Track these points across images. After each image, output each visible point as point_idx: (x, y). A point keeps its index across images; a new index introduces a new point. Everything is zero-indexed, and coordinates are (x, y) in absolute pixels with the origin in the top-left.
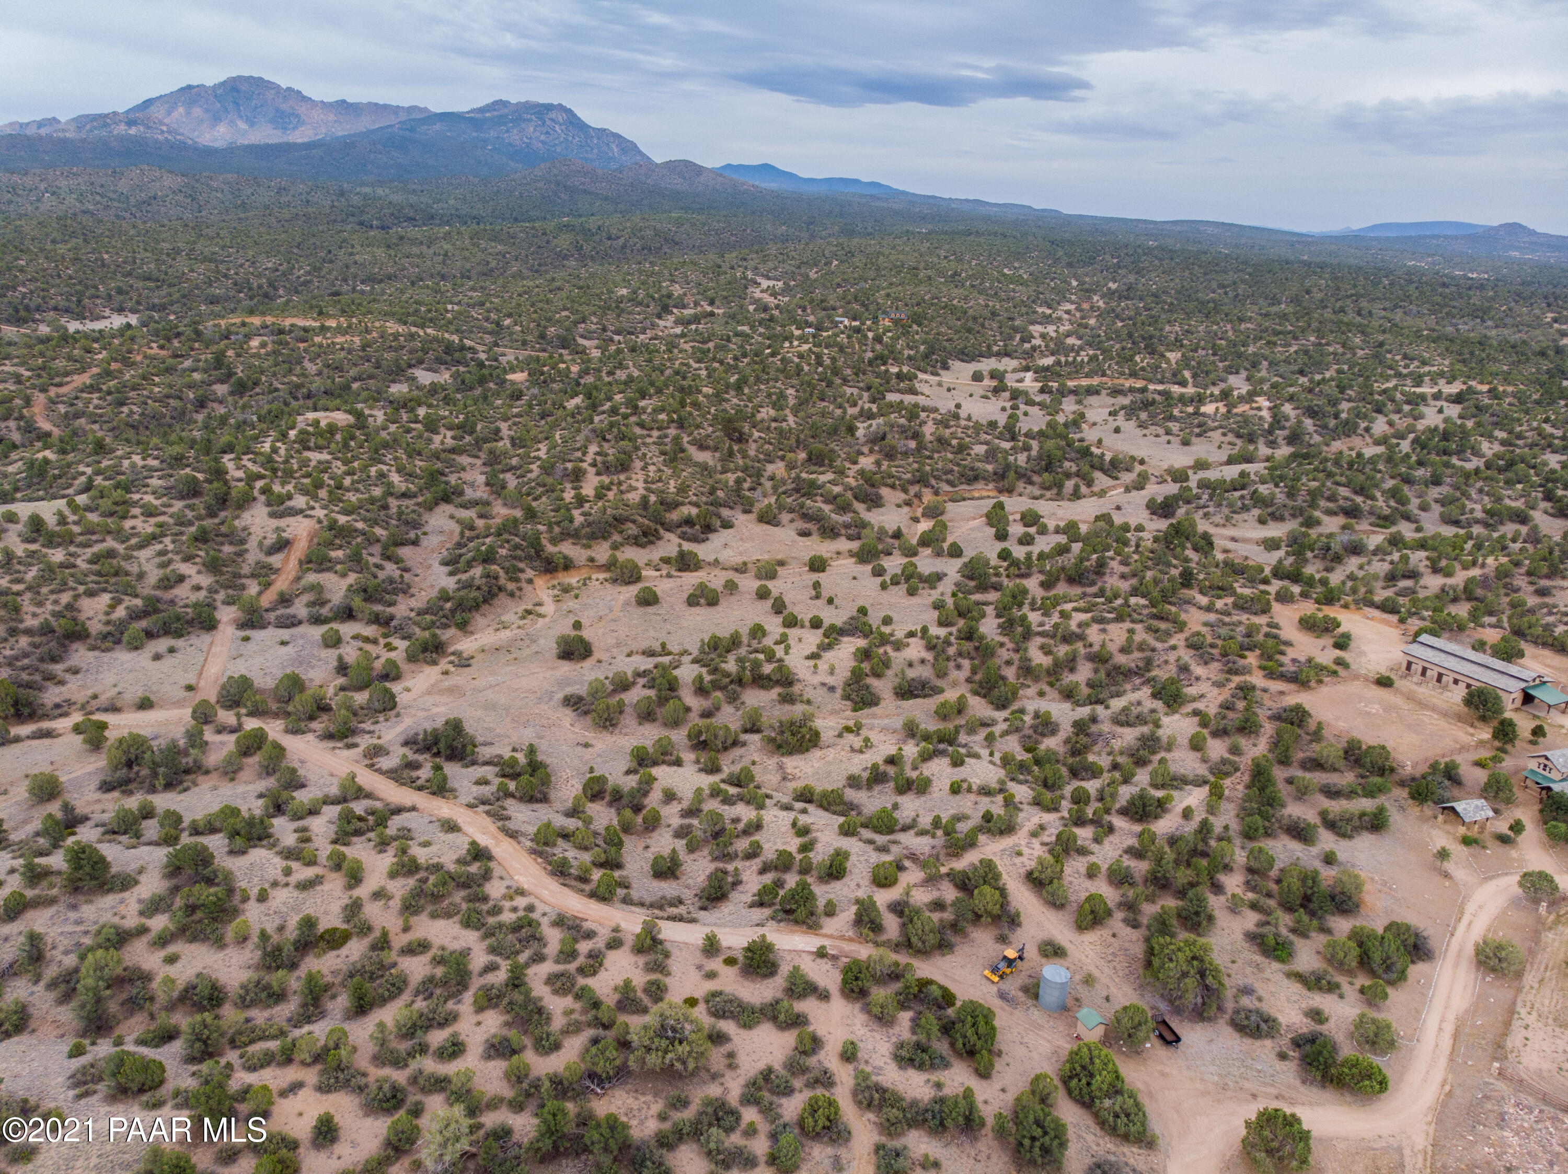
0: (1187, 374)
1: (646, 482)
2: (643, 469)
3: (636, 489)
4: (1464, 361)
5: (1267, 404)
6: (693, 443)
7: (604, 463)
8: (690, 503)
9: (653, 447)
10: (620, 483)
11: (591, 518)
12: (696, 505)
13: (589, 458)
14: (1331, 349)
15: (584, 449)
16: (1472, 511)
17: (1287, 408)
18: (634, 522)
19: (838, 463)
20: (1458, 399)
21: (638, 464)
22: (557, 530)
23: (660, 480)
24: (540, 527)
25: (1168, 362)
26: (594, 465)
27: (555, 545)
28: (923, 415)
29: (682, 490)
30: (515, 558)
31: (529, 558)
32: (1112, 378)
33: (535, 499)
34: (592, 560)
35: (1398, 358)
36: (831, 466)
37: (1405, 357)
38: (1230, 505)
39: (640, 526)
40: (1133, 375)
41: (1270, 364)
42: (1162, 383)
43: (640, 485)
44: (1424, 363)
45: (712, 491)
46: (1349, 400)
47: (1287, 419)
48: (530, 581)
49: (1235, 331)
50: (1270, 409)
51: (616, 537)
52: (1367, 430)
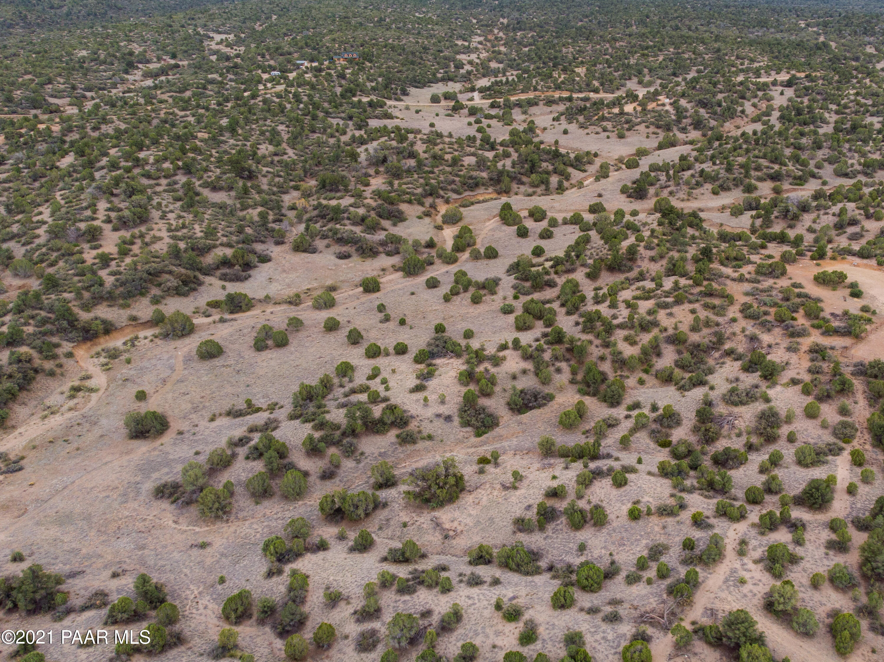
0: (596, 83)
1: (169, 230)
2: (162, 218)
3: (160, 239)
4: (776, 57)
5: (667, 101)
6: (206, 185)
7: (120, 218)
8: (222, 245)
9: (165, 195)
10: (142, 236)
11: (123, 277)
12: (229, 245)
13: (101, 215)
14: (686, 56)
15: (93, 206)
16: (852, 165)
17: (683, 102)
18: (170, 272)
19: (351, 187)
20: (789, 84)
21: (155, 214)
22: (86, 295)
23: (184, 226)
24: (66, 295)
25: (579, 75)
26: (108, 221)
27: (88, 311)
28: (411, 136)
29: (210, 233)
30: (45, 334)
31: (61, 330)
32: (543, 92)
33: (52, 265)
34: (134, 319)
35: (733, 58)
36: (347, 191)
37: (738, 57)
38: (687, 183)
39: (179, 276)
40: (558, 87)
41: (650, 71)
42: (580, 92)
43: (164, 234)
44: (752, 61)
45: (240, 231)
46: (721, 92)
47: (686, 111)
48: (70, 355)
49: (613, 48)
50: (671, 104)
51: (155, 291)
52: (743, 112)
